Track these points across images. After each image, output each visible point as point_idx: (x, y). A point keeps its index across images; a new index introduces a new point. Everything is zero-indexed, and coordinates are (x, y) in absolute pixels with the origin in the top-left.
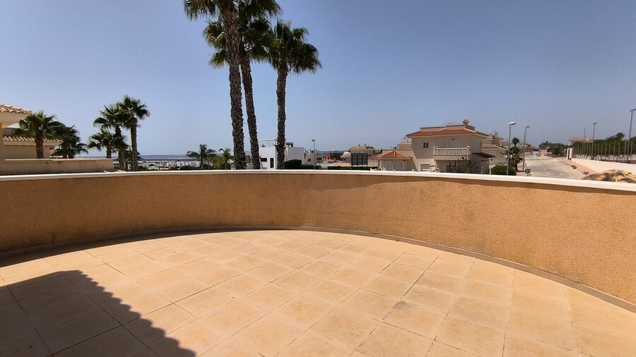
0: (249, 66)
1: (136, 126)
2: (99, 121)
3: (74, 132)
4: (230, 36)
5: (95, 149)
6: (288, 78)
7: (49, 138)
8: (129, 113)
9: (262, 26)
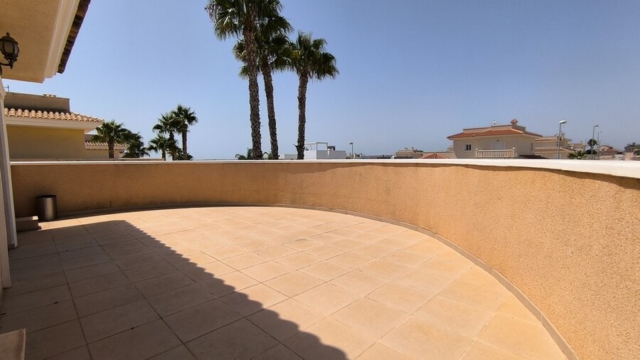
0: (270, 76)
1: (186, 131)
2: (157, 127)
3: (139, 137)
4: (249, 53)
5: (153, 151)
6: (308, 85)
7: (119, 142)
8: (180, 120)
9: (281, 40)
